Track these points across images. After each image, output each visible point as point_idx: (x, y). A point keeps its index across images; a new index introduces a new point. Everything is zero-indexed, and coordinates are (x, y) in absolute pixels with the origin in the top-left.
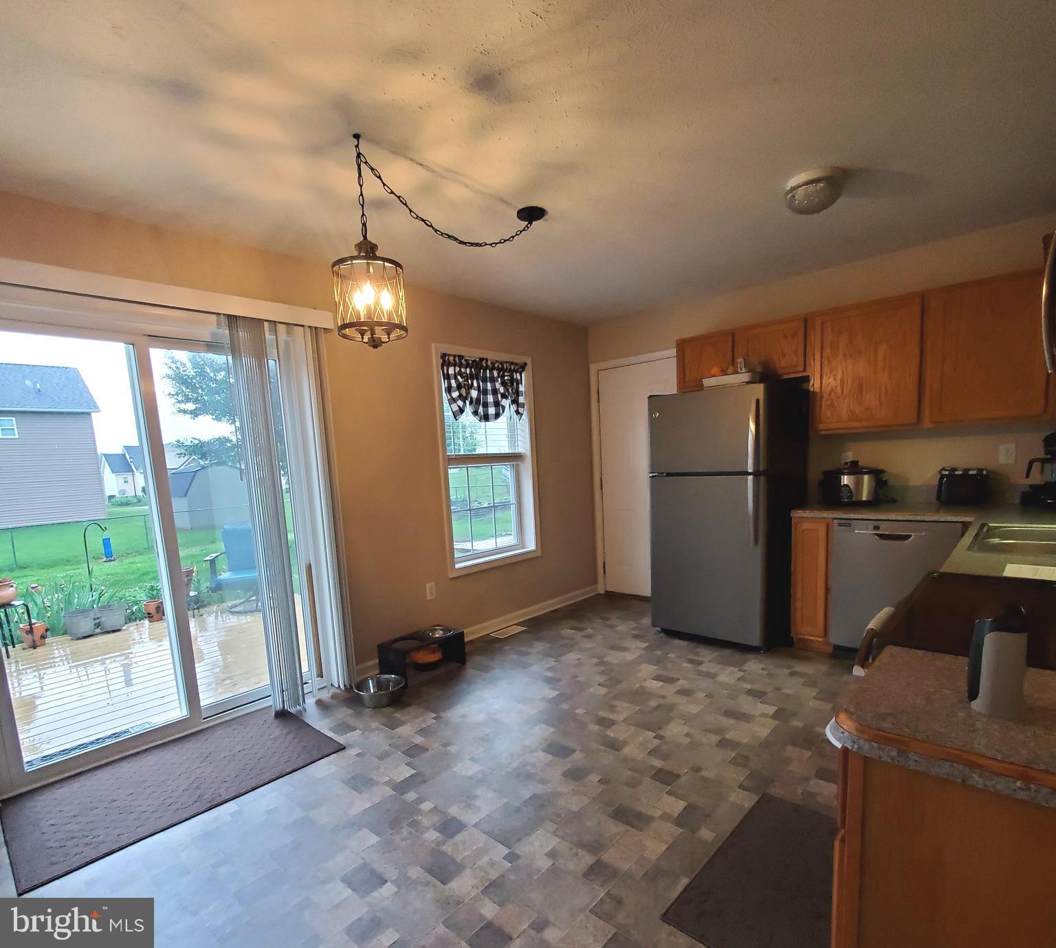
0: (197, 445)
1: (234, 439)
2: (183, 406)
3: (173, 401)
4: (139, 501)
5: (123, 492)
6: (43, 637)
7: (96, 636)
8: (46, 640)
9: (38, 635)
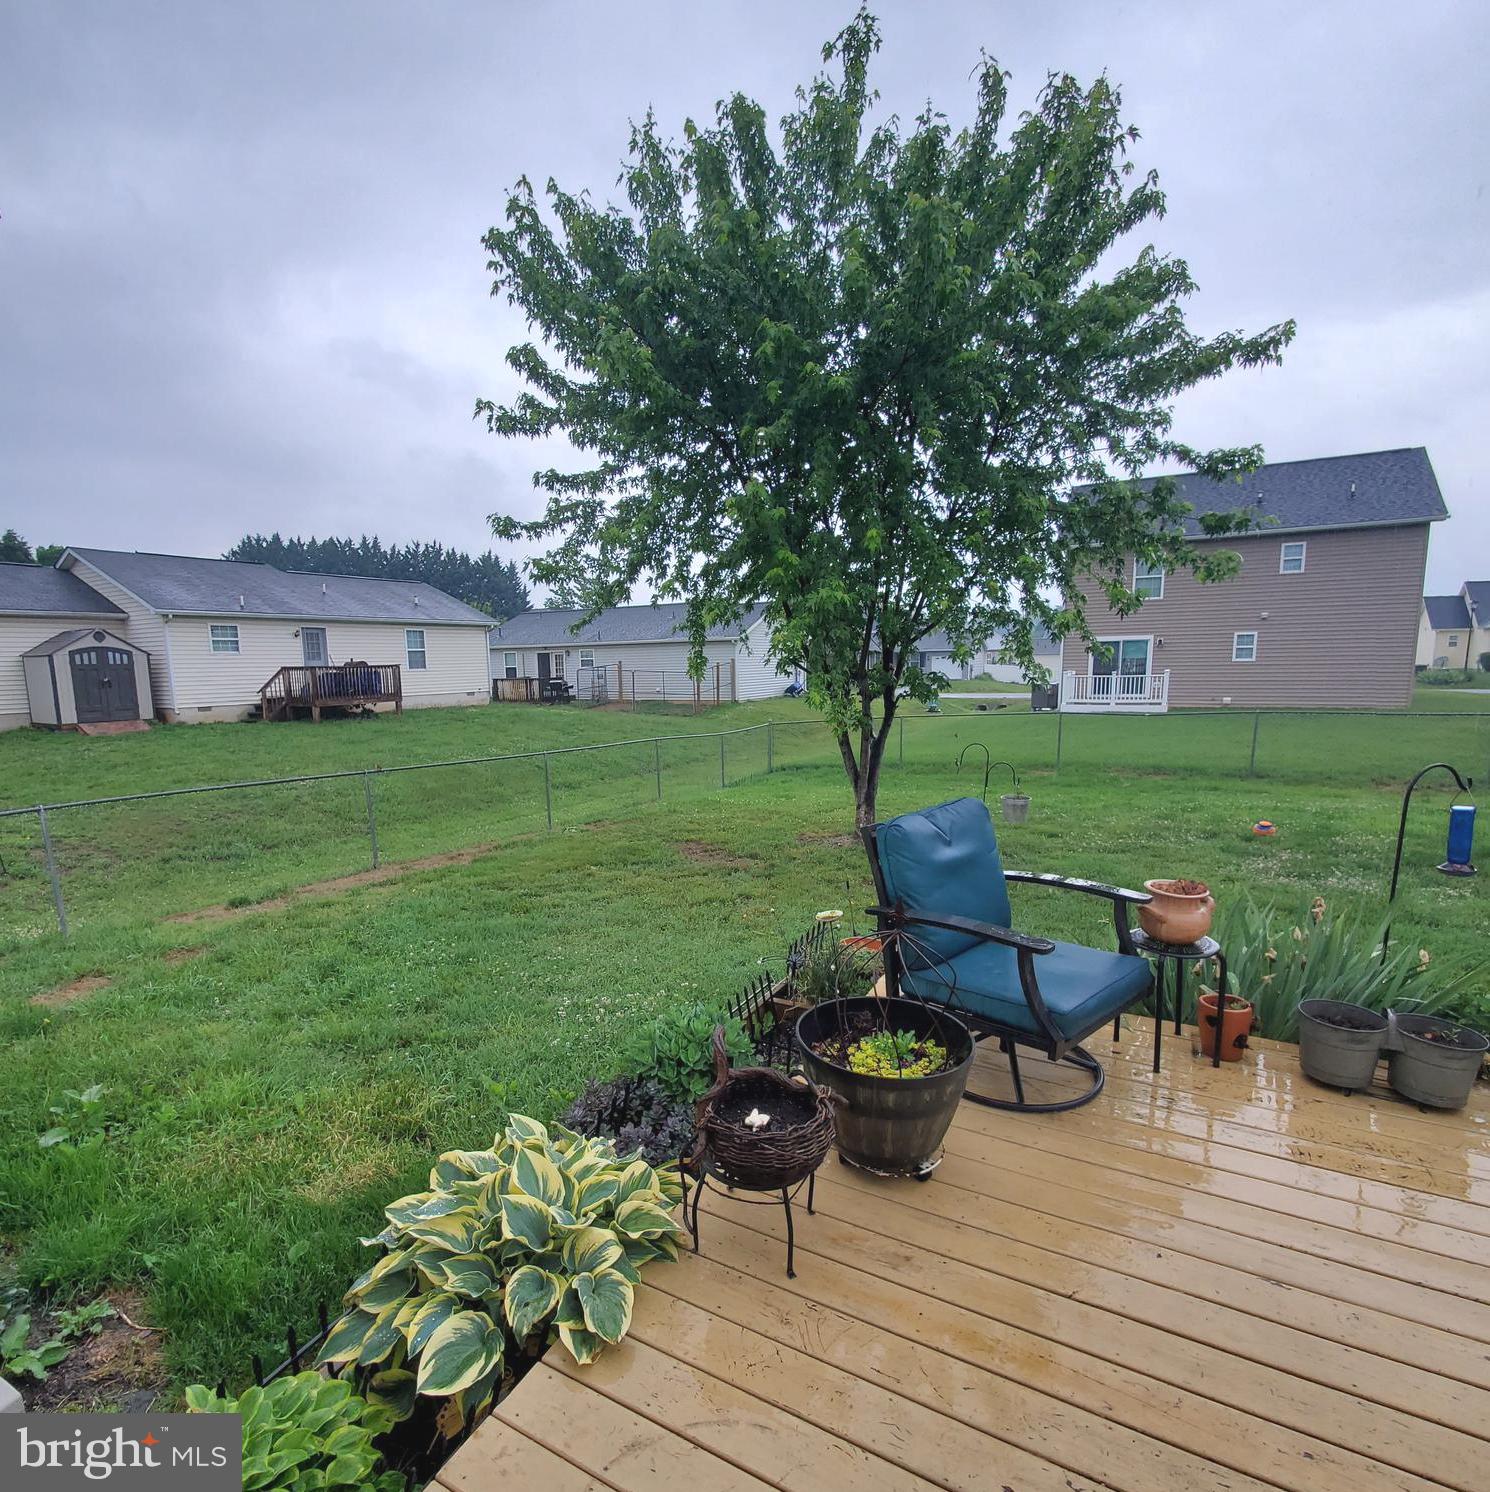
4: (1472, 678)
5: (1443, 661)
6: (1241, 1043)
7: (1372, 1100)
8: (1245, 1051)
9: (1230, 1033)
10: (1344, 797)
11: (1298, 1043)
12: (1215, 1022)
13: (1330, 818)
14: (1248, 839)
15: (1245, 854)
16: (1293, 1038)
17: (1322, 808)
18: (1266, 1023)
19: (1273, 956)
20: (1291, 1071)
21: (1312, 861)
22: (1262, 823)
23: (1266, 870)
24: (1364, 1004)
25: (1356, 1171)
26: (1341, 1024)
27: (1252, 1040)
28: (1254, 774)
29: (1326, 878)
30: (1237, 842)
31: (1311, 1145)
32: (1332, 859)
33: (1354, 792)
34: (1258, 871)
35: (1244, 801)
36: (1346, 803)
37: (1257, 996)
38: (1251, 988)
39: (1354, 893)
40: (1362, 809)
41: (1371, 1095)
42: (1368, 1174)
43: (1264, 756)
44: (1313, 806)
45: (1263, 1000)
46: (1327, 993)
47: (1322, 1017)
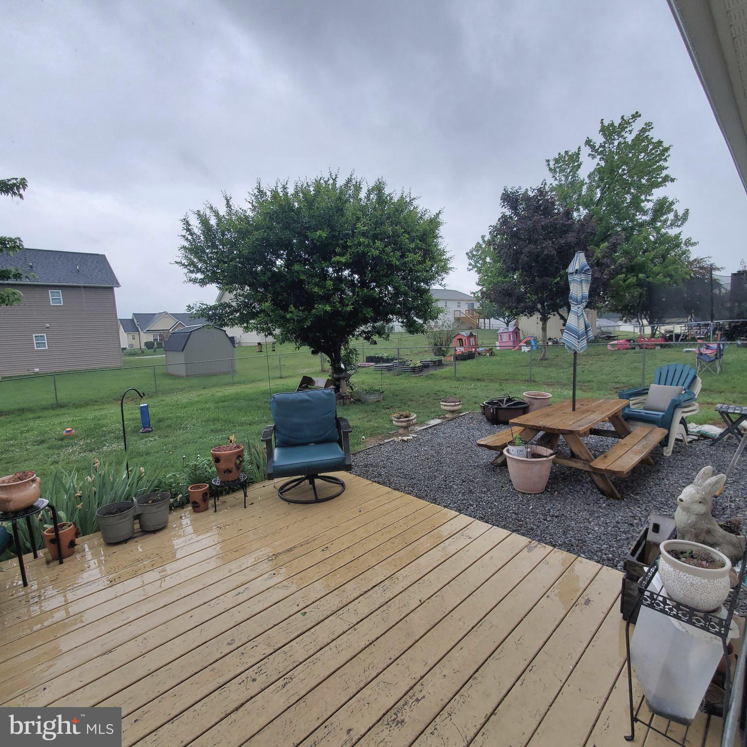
0: (205, 309)
1: (234, 304)
2: (193, 276)
3: (186, 271)
4: (143, 352)
5: (131, 345)
6: (72, 544)
7: (136, 539)
8: (76, 547)
9: (65, 543)
10: (104, 409)
11: (100, 531)
12: (56, 540)
13: (99, 420)
14: (62, 439)
15: (60, 447)
16: (98, 530)
17: (95, 416)
18: (83, 528)
19: (79, 495)
20: (100, 545)
21: (94, 442)
22: (67, 429)
23: (74, 452)
24: (124, 499)
25: (135, 575)
26: (116, 512)
27: (77, 540)
28: (59, 406)
29: (102, 448)
30: (56, 443)
31: (115, 575)
32: (103, 438)
33: (106, 406)
34: (69, 454)
35: (57, 421)
36: (104, 412)
37: (76, 517)
38: (72, 514)
39: (115, 451)
40: (112, 413)
41: (135, 537)
42: (140, 572)
43: (63, 396)
44: (90, 417)
45: (80, 518)
46: (108, 501)
47: (108, 514)
